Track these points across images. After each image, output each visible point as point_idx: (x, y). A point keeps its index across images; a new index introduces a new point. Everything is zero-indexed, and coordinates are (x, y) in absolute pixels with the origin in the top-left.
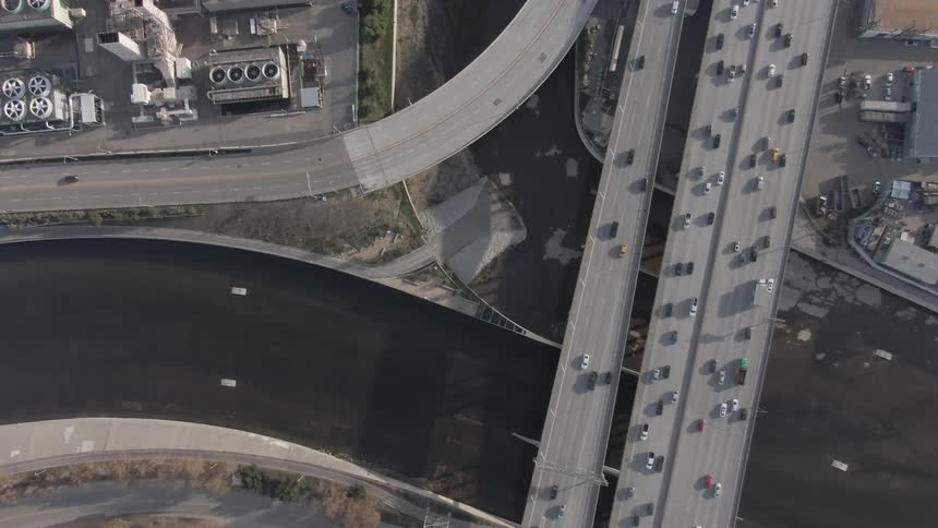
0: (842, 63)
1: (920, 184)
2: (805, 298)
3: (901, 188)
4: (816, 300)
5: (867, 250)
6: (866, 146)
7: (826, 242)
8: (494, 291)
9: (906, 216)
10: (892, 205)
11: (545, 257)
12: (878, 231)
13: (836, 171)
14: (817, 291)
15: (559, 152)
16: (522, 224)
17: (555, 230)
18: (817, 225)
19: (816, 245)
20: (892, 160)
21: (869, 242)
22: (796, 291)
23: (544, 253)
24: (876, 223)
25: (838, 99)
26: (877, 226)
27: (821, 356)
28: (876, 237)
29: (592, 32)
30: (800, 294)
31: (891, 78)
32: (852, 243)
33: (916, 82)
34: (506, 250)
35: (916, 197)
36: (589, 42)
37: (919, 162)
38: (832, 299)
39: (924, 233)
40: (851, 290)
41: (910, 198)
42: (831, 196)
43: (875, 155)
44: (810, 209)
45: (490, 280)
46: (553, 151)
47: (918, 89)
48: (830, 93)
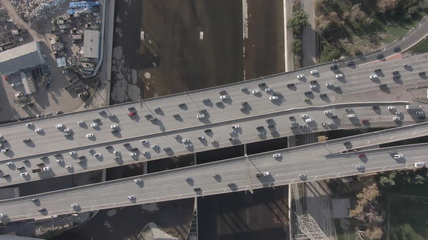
0: (14, 110)
1: (55, 54)
2: (130, 82)
3: (61, 62)
4: (129, 77)
5: (95, 66)
6: (48, 84)
7: (99, 85)
8: (183, 228)
9: (73, 54)
10: (71, 63)
11: (158, 209)
12: (84, 65)
13: (65, 93)
14: (125, 78)
15: (107, 222)
16: (146, 226)
17: (143, 210)
18: (93, 92)
19: (103, 89)
20: (50, 70)
21: (91, 67)
22: (129, 87)
23: (156, 211)
24: (81, 67)
25: (32, 105)
26: (82, 66)
27: (155, 64)
28: (87, 65)
29: (44, 231)
30: (129, 85)
31: (13, 85)
32: (95, 74)
33: (10, 74)
34: (162, 230)
35: (62, 53)
36: (49, 230)
37: (46, 58)
38: (126, 70)
39: (77, 43)
40: (118, 62)
41: (64, 56)
42: (77, 92)
43: (51, 79)
44: (87, 99)
45: (178, 232)
46: (107, 224)
47: (12, 72)
48: (30, 109)
